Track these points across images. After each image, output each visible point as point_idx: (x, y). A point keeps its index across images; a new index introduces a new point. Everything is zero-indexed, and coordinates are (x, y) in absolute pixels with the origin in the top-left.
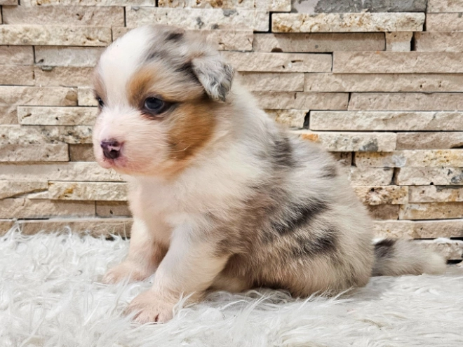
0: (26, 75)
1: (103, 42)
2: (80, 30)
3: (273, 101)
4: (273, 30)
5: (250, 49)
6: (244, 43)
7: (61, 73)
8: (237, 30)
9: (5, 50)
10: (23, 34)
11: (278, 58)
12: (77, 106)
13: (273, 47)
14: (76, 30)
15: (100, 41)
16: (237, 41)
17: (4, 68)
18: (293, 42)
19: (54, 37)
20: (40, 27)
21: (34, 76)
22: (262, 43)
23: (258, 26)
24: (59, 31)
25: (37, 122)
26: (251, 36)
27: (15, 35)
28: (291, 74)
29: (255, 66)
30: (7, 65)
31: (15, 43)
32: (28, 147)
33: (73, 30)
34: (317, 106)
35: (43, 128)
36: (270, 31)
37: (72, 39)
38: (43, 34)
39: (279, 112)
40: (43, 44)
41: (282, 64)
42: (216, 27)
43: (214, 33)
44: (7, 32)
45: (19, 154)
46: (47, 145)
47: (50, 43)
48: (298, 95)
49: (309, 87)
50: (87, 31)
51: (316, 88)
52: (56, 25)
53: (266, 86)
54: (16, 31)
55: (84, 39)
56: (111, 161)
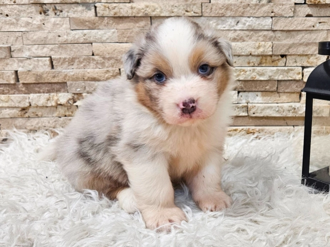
1: (196, 13)
2: (182, 6)
3: (306, 49)
4: (307, 2)
5: (292, 16)
6: (288, 11)
8: (284, 3)
9: (132, 20)
10: (145, 9)
11: (310, 21)
13: (307, 14)
14: (179, 6)
15: (194, 12)
16: (283, 10)
17: (132, 31)
18: (320, 10)
19: (164, 10)
20: (156, 5)
22: (300, 10)
23: (297, 0)
24: (168, 7)
26: (293, 7)
27: (139, 10)
28: (318, 31)
29: (295, 27)
30: (134, 30)
31: (140, 15)
33: (177, 6)
37: (177, 12)
38: (158, 9)
39: (310, 56)
40: (157, 15)
41: (313, 25)
42: (270, 1)
43: (269, 6)
44: (135, 8)
47: (162, 15)
50: (185, 6)
52: (165, 2)
53: (301, 39)
54: (140, 7)
55: (184, 12)
56: (188, 115)
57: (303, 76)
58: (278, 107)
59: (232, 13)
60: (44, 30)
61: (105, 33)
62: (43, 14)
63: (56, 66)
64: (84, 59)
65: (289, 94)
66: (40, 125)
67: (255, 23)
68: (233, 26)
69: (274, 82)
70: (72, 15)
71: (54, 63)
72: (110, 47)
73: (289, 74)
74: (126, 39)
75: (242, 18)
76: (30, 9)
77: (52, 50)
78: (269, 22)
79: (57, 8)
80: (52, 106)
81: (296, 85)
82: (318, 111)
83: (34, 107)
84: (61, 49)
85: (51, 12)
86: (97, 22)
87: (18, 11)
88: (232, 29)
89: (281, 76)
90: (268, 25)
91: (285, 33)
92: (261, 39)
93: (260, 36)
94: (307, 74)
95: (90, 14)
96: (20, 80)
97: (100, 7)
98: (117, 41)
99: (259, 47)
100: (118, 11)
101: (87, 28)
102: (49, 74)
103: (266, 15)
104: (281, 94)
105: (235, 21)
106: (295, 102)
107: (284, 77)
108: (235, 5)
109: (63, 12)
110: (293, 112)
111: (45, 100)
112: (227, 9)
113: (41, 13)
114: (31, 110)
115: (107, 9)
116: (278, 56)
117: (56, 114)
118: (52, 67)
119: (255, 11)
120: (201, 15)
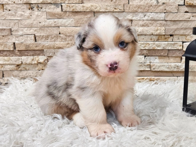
1: (121, 10)
3: (185, 31)
4: (185, 4)
5: (177, 12)
6: (174, 9)
8: (172, 4)
9: (83, 13)
10: (91, 7)
11: (187, 15)
13: (185, 11)
14: (111, 6)
15: (120, 10)
16: (171, 9)
17: (83, 20)
18: (193, 9)
19: (102, 8)
20: (97, 5)
22: (181, 9)
23: (180, 3)
24: (104, 6)
26: (177, 7)
27: (87, 8)
28: (192, 21)
29: (178, 18)
30: (84, 19)
31: (87, 11)
33: (110, 6)
36: (184, 5)
37: (109, 9)
38: (98, 7)
39: (187, 35)
40: (98, 11)
41: (189, 17)
42: (164, 3)
43: (163, 6)
44: (85, 6)
47: (101, 11)
50: (114, 6)
52: (102, 4)
53: (182, 26)
54: (88, 6)
55: (114, 9)
56: (113, 71)
57: (183, 47)
58: (168, 65)
59: (142, 10)
60: (31, 19)
61: (67, 21)
62: (31, 10)
63: (38, 40)
64: (54, 36)
65: (174, 58)
66: (27, 75)
67: (155, 16)
68: (142, 18)
69: (166, 50)
70: (47, 10)
71: (36, 39)
72: (70, 29)
73: (175, 46)
74: (79, 25)
75: (147, 13)
76: (23, 6)
77: (35, 31)
78: (163, 15)
79: (39, 6)
80: (35, 64)
81: (179, 52)
82: (192, 68)
83: (24, 64)
84: (41, 30)
85: (35, 9)
86: (63, 15)
87: (16, 8)
88: (142, 19)
89: (170, 47)
90: (163, 17)
91: (172, 22)
92: (158, 25)
93: (158, 24)
94: (185, 46)
95: (59, 10)
96: (16, 48)
97: (64, 6)
98: (74, 26)
99: (157, 30)
100: (75, 8)
101: (57, 18)
102: (33, 45)
103: (161, 11)
104: (170, 58)
105: (143, 15)
106: (178, 62)
107: (172, 48)
108: (143, 5)
109: (43, 9)
110: (177, 69)
111: (31, 60)
112: (139, 8)
113: (29, 9)
114: (22, 66)
115: (69, 7)
116: (168, 35)
117: (37, 69)
118: (36, 41)
119: (155, 9)
120: (123, 11)
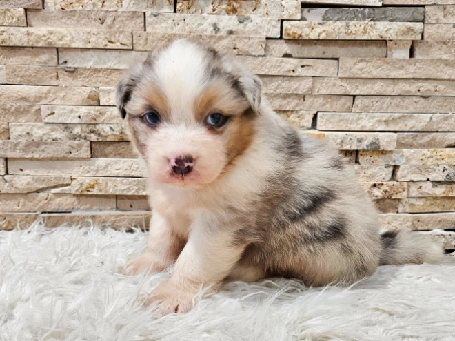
0: (50, 76)
1: (124, 45)
2: (102, 33)
3: (284, 102)
4: (284, 37)
5: (263, 54)
6: (257, 48)
7: (83, 74)
8: (251, 36)
9: (29, 51)
10: (47, 37)
11: (289, 63)
12: (100, 105)
13: (284, 52)
14: (98, 33)
15: (121, 44)
16: (250, 46)
17: (29, 69)
18: (303, 48)
19: (77, 39)
20: (63, 30)
21: (57, 76)
22: (274, 48)
23: (270, 33)
24: (82, 34)
25: (59, 121)
26: (263, 42)
27: (39, 38)
28: (301, 78)
29: (267, 70)
30: (31, 66)
31: (40, 45)
32: (51, 144)
33: (95, 33)
34: (324, 107)
35: (66, 126)
36: (281, 38)
37: (95, 42)
38: (67, 37)
39: (289, 113)
40: (67, 46)
41: (292, 69)
42: (231, 32)
43: (229, 39)
44: (32, 34)
45: (43, 151)
46: (70, 142)
47: (74, 45)
48: (307, 97)
49: (317, 90)
50: (108, 34)
51: (323, 92)
52: (79, 28)
53: (277, 88)
54: (41, 33)
55: (106, 42)
56: (180, 176)
74: (18, 79)
98: (6, 82)
100: (7, 37)
108: (181, 35)
120: (131, 48)
